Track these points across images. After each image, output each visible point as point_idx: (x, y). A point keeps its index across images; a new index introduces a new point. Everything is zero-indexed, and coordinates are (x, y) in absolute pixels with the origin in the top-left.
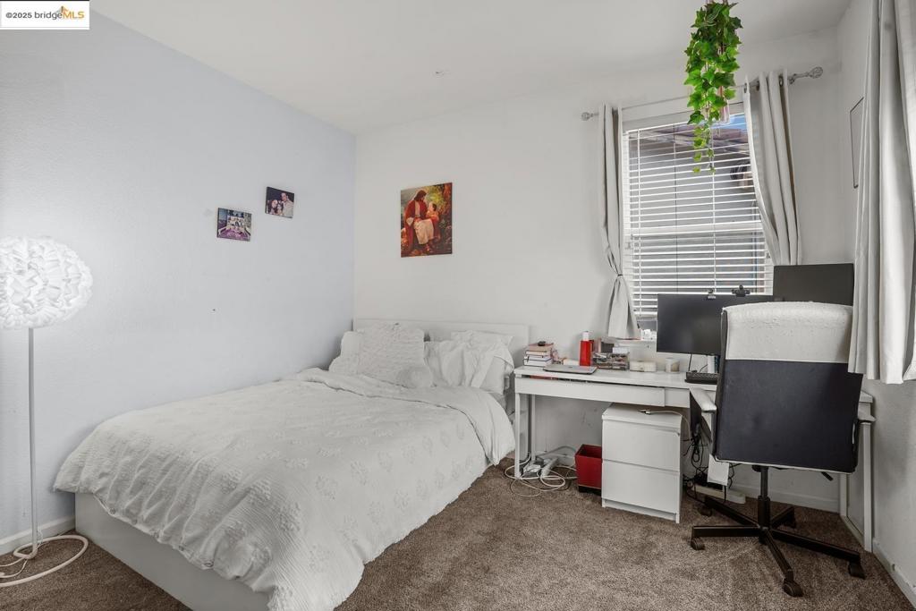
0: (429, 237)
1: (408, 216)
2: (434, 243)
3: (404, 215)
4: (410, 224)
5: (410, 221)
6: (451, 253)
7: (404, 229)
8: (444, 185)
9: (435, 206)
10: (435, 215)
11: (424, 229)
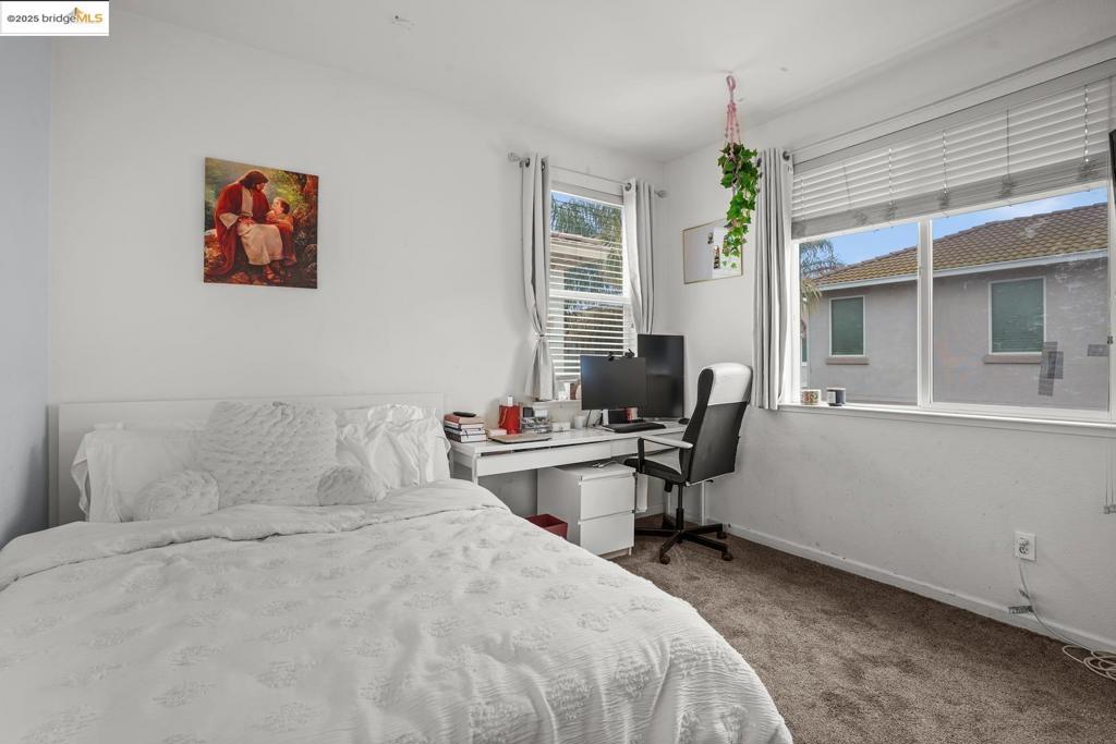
0: (272, 255)
1: (223, 209)
2: (284, 267)
3: (215, 204)
4: (228, 225)
5: (229, 219)
6: (316, 287)
7: (214, 232)
8: (305, 176)
9: (286, 207)
10: (287, 221)
11: (260, 240)
